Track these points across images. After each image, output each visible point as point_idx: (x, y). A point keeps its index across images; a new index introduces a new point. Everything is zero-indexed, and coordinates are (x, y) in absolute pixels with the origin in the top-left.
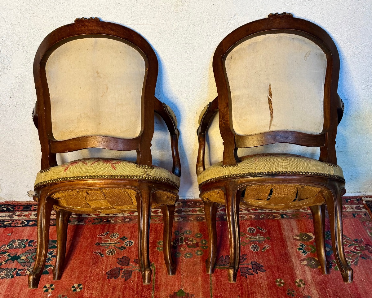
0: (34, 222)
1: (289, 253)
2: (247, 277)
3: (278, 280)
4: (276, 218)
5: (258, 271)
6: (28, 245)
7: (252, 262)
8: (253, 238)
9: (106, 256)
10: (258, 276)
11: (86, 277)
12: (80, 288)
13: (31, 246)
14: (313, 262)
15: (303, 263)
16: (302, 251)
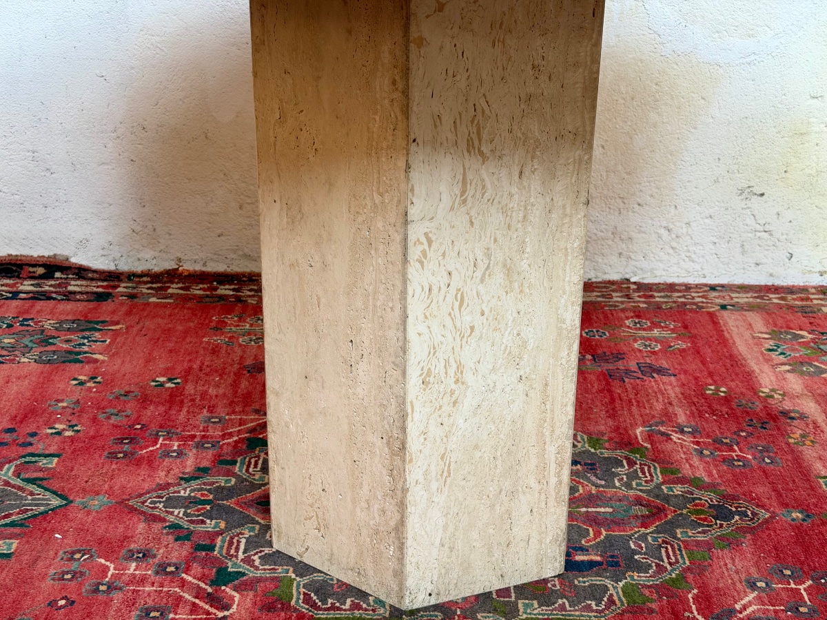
0: (31, 295)
1: (740, 354)
2: (624, 382)
3: (713, 387)
4: (704, 310)
5: (655, 375)
6: (18, 324)
7: (637, 364)
8: (644, 333)
9: (240, 345)
10: (656, 381)
11: (190, 368)
12: (175, 383)
13: (28, 325)
14: (807, 369)
15: (778, 369)
16: (777, 353)
